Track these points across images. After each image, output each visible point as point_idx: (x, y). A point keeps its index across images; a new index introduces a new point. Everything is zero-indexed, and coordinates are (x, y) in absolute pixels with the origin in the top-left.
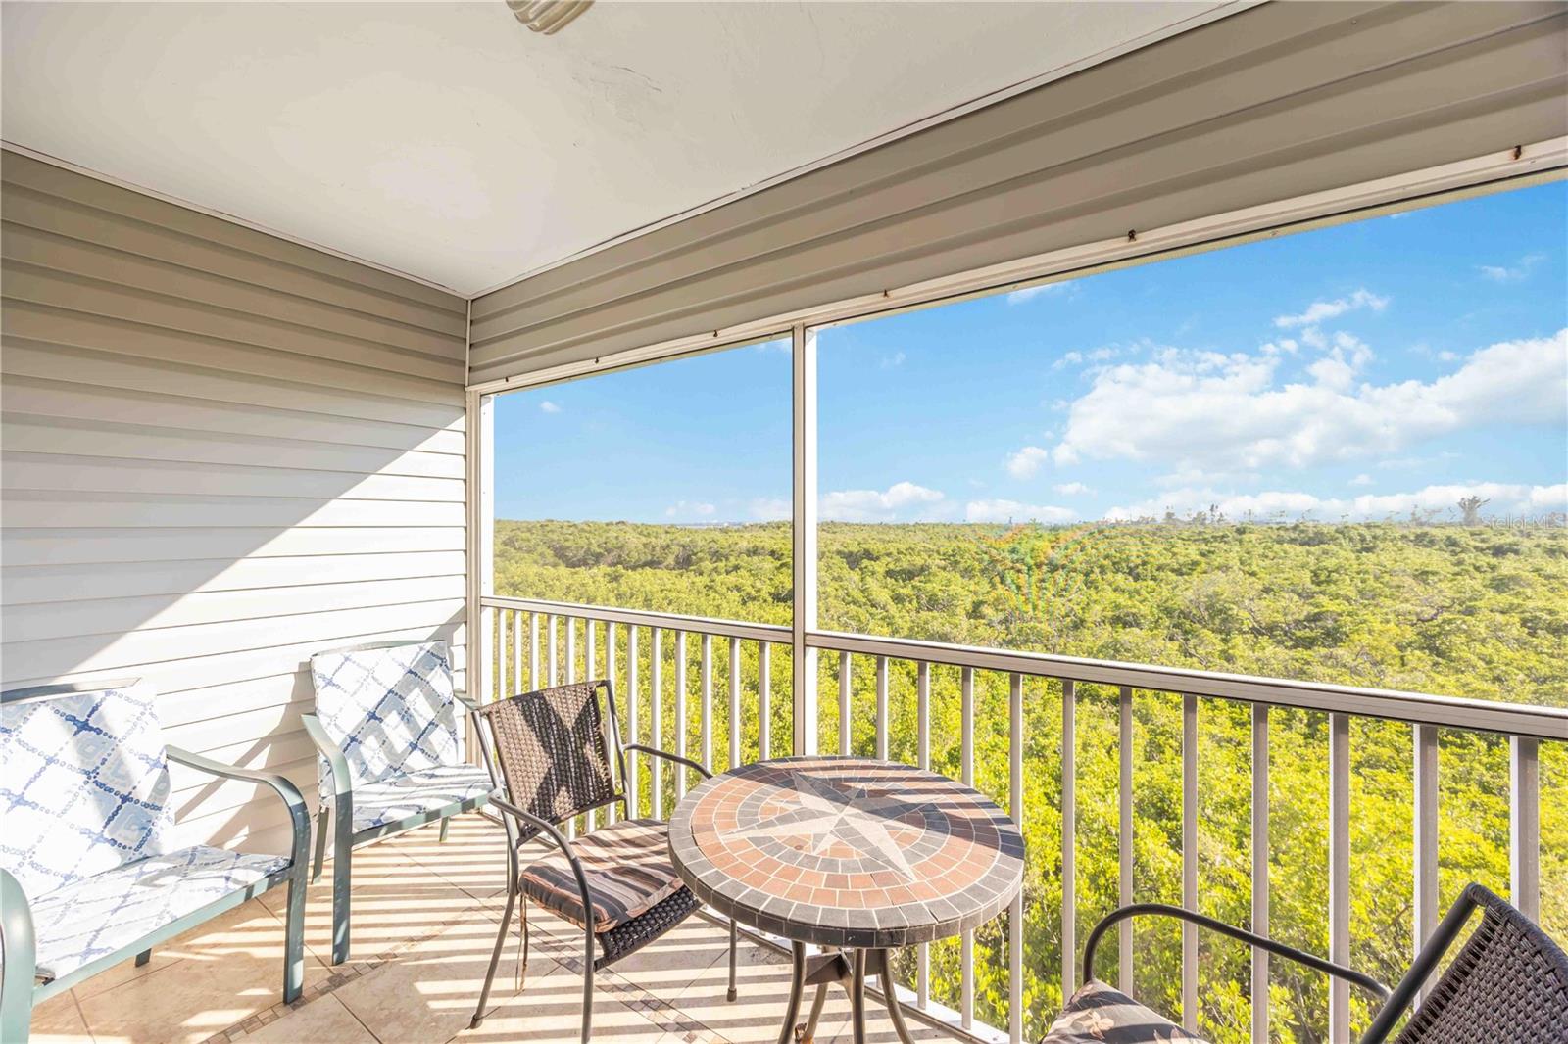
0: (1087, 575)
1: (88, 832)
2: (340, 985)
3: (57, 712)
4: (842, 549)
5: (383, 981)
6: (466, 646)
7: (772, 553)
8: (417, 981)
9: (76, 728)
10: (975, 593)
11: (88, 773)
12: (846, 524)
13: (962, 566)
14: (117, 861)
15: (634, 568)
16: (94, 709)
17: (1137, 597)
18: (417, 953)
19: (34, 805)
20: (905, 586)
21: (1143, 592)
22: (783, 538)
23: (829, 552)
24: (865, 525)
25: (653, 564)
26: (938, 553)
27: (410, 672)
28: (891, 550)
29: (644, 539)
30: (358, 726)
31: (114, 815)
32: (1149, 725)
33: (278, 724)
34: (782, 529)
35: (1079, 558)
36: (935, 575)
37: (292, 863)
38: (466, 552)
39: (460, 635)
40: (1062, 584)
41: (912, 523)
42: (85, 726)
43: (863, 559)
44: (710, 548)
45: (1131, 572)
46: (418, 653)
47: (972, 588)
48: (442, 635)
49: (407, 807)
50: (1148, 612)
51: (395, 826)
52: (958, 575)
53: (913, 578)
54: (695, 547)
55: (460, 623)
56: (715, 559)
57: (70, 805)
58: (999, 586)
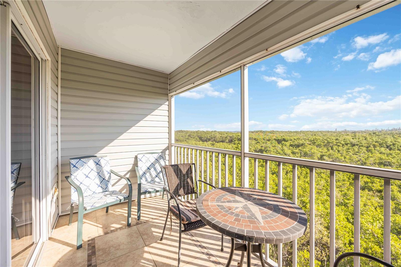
0: (367, 147)
1: (97, 184)
2: (138, 225)
3: (93, 161)
4: (276, 138)
5: (145, 226)
6: (168, 155)
7: (255, 139)
8: (152, 228)
9: (96, 164)
10: (322, 152)
11: (98, 173)
12: (277, 131)
13: (317, 144)
14: (102, 191)
15: (218, 142)
16: (99, 161)
17: (390, 156)
18: (153, 222)
19: (89, 178)
20: (296, 149)
21: (394, 155)
22: (258, 135)
23: (272, 139)
24: (283, 132)
25: (223, 141)
26: (308, 140)
27: (156, 159)
28: (292, 139)
29: (221, 135)
30: (146, 170)
31: (102, 181)
32: (395, 201)
33: (131, 168)
34: (258, 133)
35: (364, 142)
36: (307, 146)
37: (129, 196)
38: (168, 133)
39: (167, 152)
40: (356, 150)
41: (299, 131)
42: (97, 164)
43: (282, 141)
44: (238, 138)
45: (388, 147)
46: (158, 156)
47: (320, 150)
48: (164, 152)
49: (152, 189)
50: (396, 162)
51: (150, 192)
52: (315, 147)
53: (299, 147)
54: (234, 137)
55: (167, 150)
56: (239, 140)
57: (95, 179)
58: (331, 150)
